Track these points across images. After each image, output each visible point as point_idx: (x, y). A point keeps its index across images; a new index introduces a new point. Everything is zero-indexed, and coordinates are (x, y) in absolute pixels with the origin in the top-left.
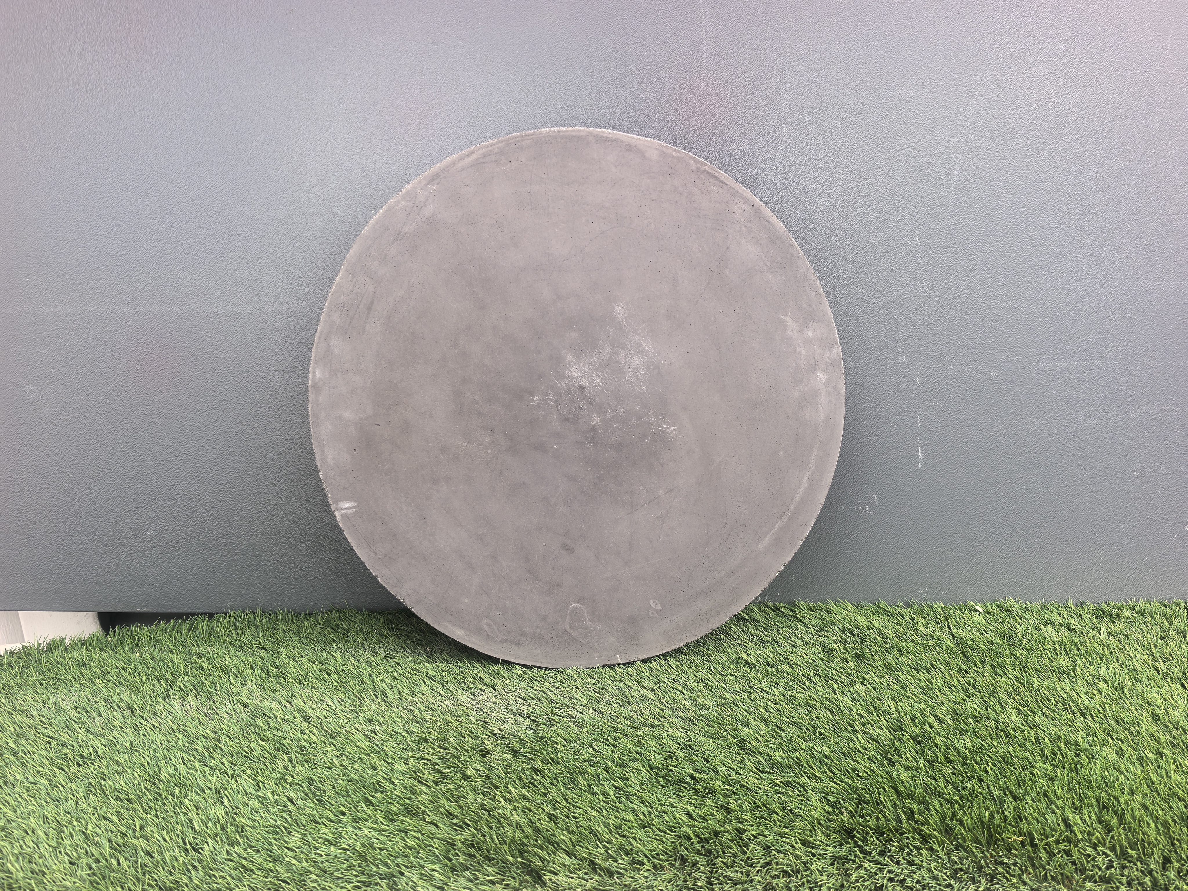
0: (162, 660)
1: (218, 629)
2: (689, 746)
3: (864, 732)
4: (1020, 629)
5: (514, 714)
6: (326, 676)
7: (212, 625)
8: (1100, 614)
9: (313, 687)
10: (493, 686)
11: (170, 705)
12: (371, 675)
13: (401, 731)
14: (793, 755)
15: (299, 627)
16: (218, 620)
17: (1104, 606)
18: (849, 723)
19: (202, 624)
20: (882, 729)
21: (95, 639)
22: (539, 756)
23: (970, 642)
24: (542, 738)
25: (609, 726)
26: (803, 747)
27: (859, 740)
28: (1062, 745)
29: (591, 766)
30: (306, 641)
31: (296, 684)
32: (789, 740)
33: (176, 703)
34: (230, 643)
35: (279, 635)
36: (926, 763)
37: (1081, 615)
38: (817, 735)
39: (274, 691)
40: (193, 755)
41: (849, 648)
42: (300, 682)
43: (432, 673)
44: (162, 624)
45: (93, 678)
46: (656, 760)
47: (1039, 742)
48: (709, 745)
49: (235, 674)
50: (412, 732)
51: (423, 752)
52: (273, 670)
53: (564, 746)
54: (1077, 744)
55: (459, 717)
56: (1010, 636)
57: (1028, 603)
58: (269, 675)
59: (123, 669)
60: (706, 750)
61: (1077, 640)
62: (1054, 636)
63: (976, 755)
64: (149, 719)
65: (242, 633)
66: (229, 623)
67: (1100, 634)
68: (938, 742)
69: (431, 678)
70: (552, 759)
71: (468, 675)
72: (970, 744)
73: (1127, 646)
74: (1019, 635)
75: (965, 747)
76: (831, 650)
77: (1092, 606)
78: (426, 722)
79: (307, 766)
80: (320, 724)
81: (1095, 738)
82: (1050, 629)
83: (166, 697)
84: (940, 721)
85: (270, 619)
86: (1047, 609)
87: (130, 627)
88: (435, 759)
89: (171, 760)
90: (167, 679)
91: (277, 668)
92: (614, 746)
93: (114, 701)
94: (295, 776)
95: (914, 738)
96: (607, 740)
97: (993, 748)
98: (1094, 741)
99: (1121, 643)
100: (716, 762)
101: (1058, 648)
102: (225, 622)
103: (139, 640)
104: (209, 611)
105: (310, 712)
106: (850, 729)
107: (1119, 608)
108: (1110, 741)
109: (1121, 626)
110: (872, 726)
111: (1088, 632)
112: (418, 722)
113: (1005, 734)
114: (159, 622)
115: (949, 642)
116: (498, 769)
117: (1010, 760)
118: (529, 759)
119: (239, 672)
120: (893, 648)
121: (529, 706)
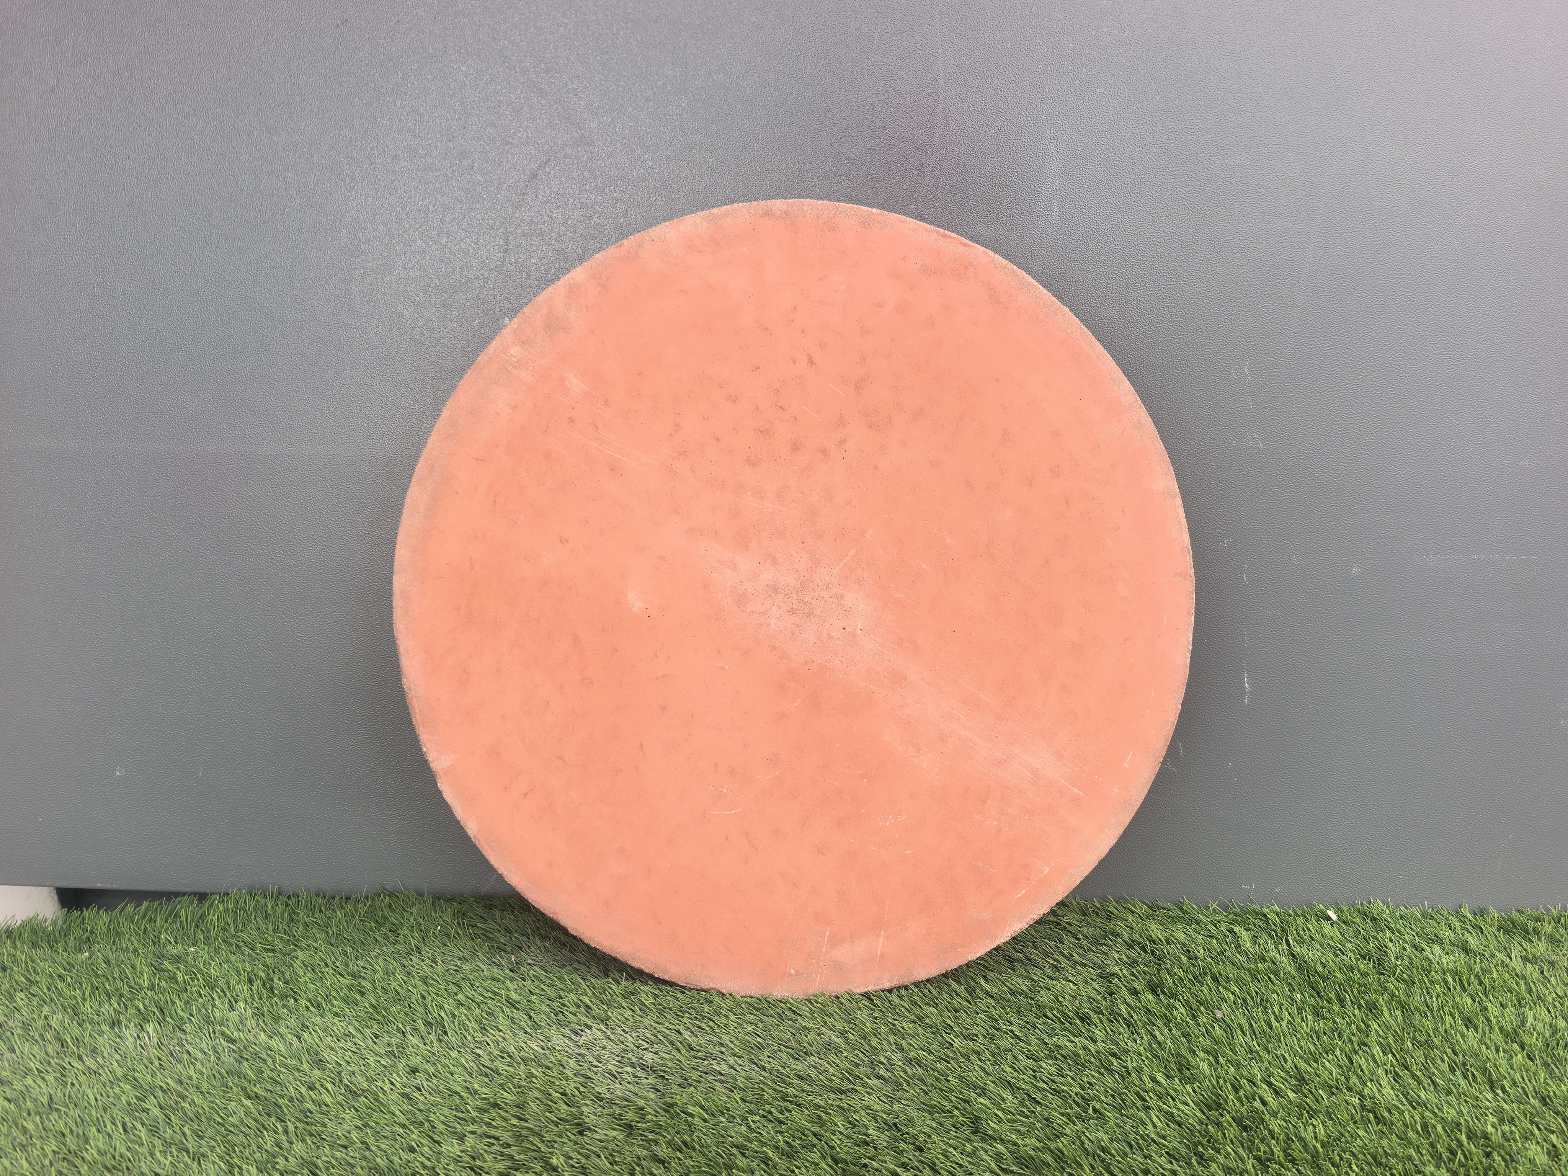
0: (119, 966)
1: (209, 918)
2: (895, 1124)
3: (1160, 1111)
4: (1393, 949)
5: (633, 1065)
6: (358, 997)
7: (201, 912)
8: (1509, 928)
9: (336, 1015)
10: (605, 1021)
11: (120, 1037)
12: (424, 997)
13: (458, 1089)
14: (1052, 1146)
15: (329, 918)
16: (211, 906)
17: (1515, 915)
18: (1138, 1094)
19: (187, 910)
20: (1188, 1105)
21: (28, 928)
22: (665, 1137)
23: (1320, 969)
24: (671, 1105)
25: (774, 1090)
26: (1068, 1131)
27: (1153, 1122)
28: (1464, 1138)
29: (743, 1154)
30: (336, 940)
31: (312, 1009)
32: (1047, 1120)
33: (129, 1033)
34: (224, 941)
35: (298, 930)
36: (1255, 1162)
37: (1481, 928)
38: (1091, 1112)
39: (277, 1019)
40: (141, 1119)
41: (1139, 972)
42: (319, 1006)
43: (514, 996)
44: (130, 908)
45: (12, 991)
46: (845, 1149)
47: (1428, 1132)
48: (924, 1124)
49: (222, 991)
50: (476, 1092)
51: (488, 1124)
52: (279, 984)
53: (705, 1121)
54: (1486, 1137)
55: (548, 1068)
56: (1378, 959)
57: (1402, 908)
58: (273, 993)
59: (60, 976)
60: (921, 1132)
61: (1477, 967)
62: (1444, 961)
63: (1333, 1151)
64: (85, 1057)
65: (244, 925)
66: (226, 911)
67: (1511, 959)
68: (1276, 1129)
69: (512, 1004)
70: (685, 1143)
71: (569, 1001)
72: (1323, 1132)
73: (1552, 979)
74: (1393, 959)
75: (1316, 1138)
76: (1113, 975)
77: (1496, 915)
78: (499, 1074)
79: (309, 1142)
80: (339, 1073)
81: (1513, 1128)
82: (1437, 949)
83: (115, 1024)
84: (1277, 1093)
86: (1432, 918)
87: (83, 911)
88: (506, 1137)
89: (105, 1126)
90: (121, 996)
91: (286, 983)
92: (781, 1122)
93: (36, 1029)
94: (291, 1159)
95: (1239, 1121)
96: (770, 1113)
97: (1358, 1140)
98: (1512, 1132)
99: (1542, 972)
100: (934, 1154)
101: (1450, 979)
102: (221, 908)
103: (92, 932)
104: (201, 889)
105: (326, 1054)
106: (1139, 1103)
107: (1537, 920)
108: (1536, 1132)
109: (1541, 947)
110: (1174, 1100)
111: (1493, 956)
112: (487, 1075)
113: (1376, 1117)
114: (126, 905)
115: (1287, 965)
116: (599, 1156)
117: (1384, 1160)
118: (648, 1141)
119: (229, 987)
120: (1205, 974)
121: (656, 1053)
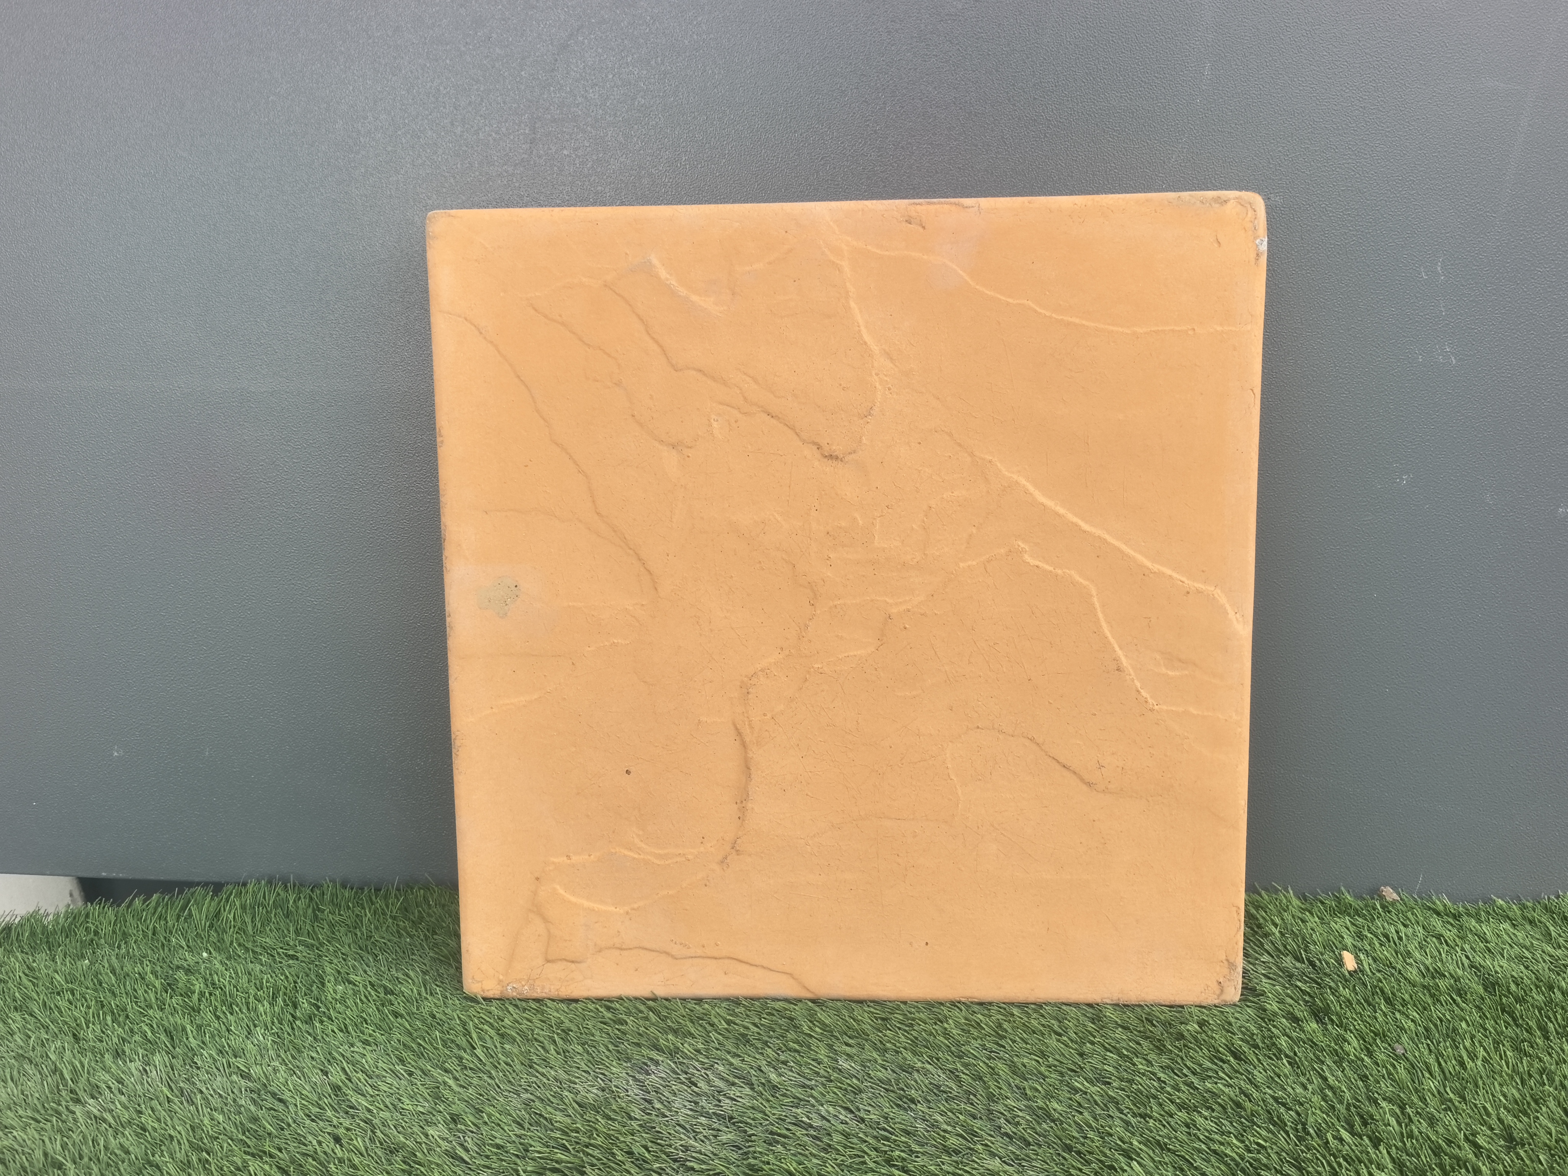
1: (225, 915)
7: (216, 907)
15: (357, 916)
19: (201, 906)
34: (241, 946)
35: (323, 932)
44: (138, 902)
65: (263, 925)
85: (311, 899)
102: (238, 903)
104: (216, 879)
114: (134, 898)
